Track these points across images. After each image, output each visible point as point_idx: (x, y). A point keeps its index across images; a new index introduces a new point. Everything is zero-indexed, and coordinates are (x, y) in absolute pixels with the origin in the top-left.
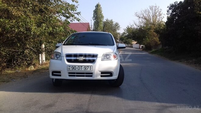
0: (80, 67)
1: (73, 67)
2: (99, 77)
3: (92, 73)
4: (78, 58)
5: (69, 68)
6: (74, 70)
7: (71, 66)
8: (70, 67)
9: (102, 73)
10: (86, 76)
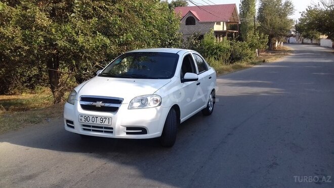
0: (95, 118)
1: (85, 118)
2: (123, 135)
3: (112, 128)
4: (94, 104)
5: (81, 118)
6: (87, 122)
7: (84, 116)
8: (82, 116)
9: (128, 128)
10: (105, 132)
